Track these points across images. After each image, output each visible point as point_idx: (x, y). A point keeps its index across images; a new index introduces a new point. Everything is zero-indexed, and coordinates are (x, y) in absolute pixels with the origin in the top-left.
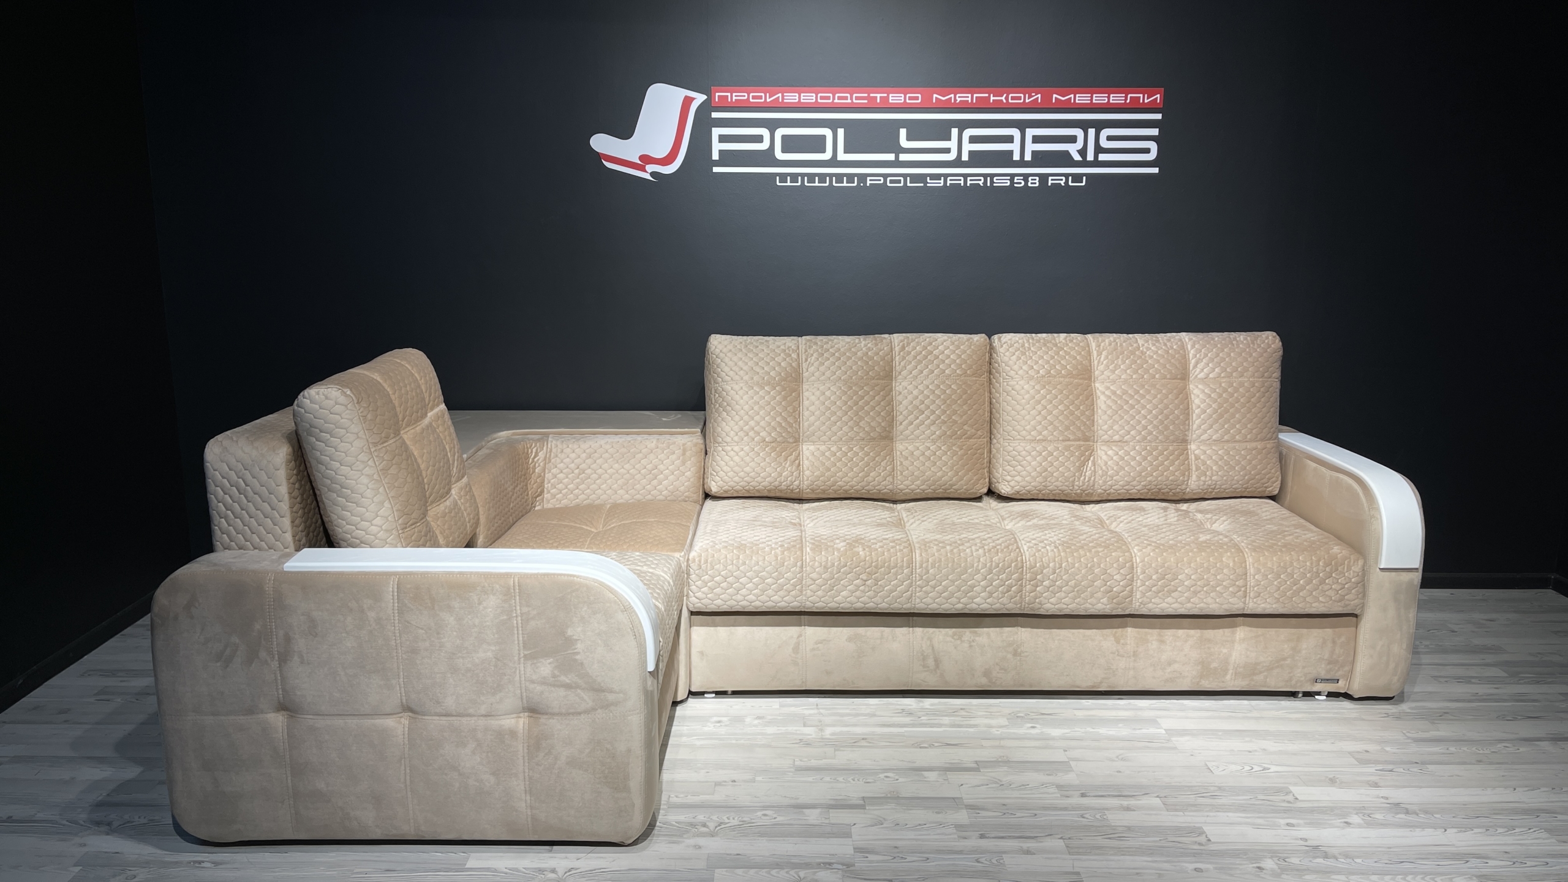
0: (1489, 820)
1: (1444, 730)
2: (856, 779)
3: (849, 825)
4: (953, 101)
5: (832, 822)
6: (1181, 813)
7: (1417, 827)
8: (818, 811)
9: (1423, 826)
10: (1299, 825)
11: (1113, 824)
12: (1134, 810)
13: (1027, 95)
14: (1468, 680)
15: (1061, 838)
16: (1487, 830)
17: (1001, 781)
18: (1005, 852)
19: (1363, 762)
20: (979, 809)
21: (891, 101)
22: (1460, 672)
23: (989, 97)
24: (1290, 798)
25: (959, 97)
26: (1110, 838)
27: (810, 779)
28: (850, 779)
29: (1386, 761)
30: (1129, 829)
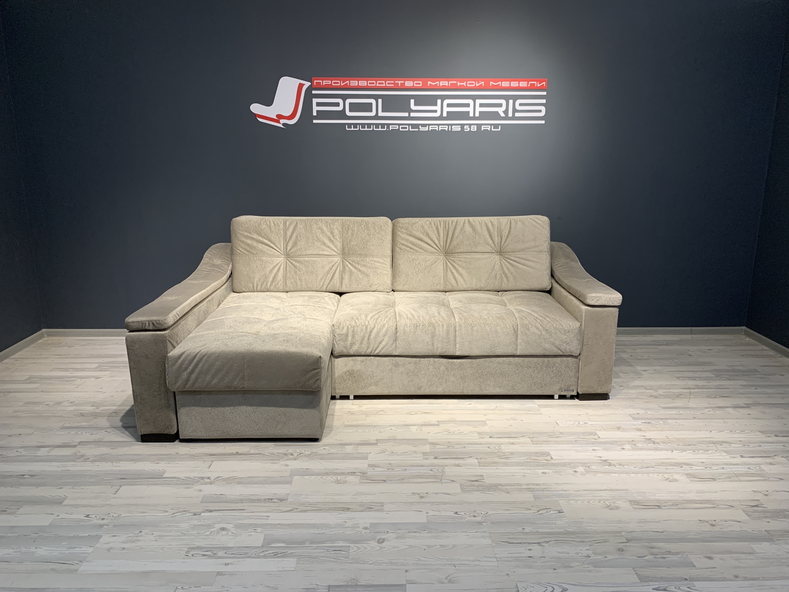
0: (695, 446)
1: (679, 403)
2: (375, 431)
3: (368, 453)
4: (438, 85)
5: (359, 452)
6: (540, 445)
7: (658, 450)
8: (352, 446)
9: (661, 450)
10: (598, 450)
11: (504, 451)
12: (516, 444)
13: (477, 82)
14: (694, 379)
15: (476, 458)
16: (694, 451)
17: (449, 430)
18: (446, 466)
19: (634, 419)
20: (436, 444)
21: (406, 85)
22: (690, 374)
23: (457, 83)
24: (596, 437)
25: (442, 83)
26: (501, 458)
27: (351, 431)
28: (372, 431)
29: (647, 418)
30: (512, 453)
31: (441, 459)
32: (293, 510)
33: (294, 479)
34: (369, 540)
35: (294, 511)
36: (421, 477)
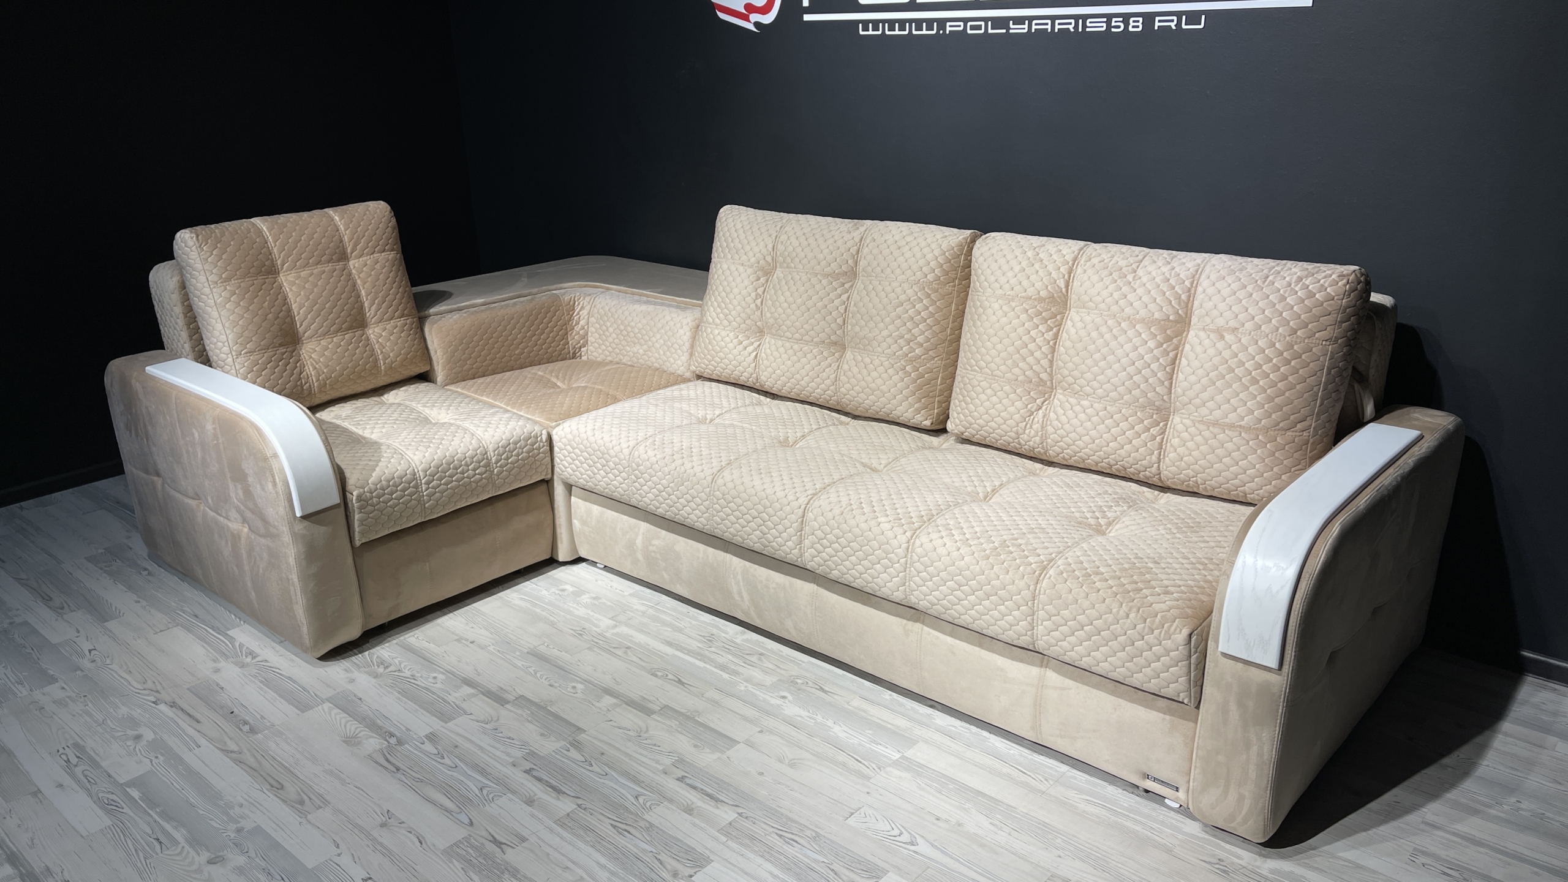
5: (462, 705)
8: (471, 691)
11: (646, 817)
12: (691, 814)
15: (580, 805)
17: (646, 733)
18: (514, 792)
20: (577, 747)
30: (650, 827)
31: (535, 777)
32: (234, 752)
33: (320, 707)
34: (208, 851)
35: (234, 755)
36: (447, 790)
